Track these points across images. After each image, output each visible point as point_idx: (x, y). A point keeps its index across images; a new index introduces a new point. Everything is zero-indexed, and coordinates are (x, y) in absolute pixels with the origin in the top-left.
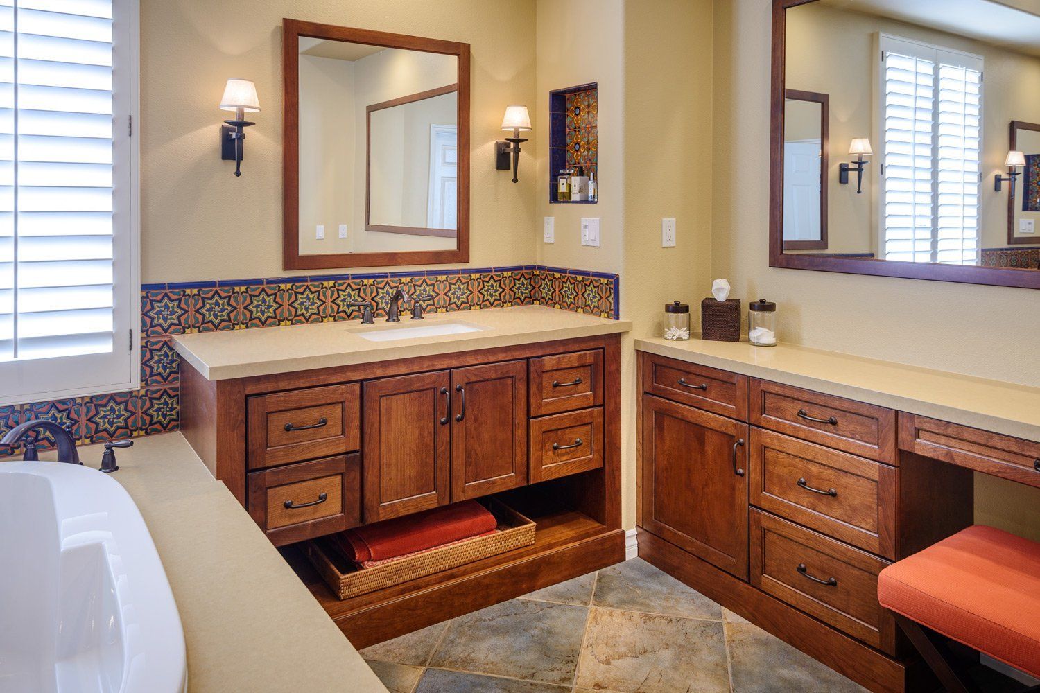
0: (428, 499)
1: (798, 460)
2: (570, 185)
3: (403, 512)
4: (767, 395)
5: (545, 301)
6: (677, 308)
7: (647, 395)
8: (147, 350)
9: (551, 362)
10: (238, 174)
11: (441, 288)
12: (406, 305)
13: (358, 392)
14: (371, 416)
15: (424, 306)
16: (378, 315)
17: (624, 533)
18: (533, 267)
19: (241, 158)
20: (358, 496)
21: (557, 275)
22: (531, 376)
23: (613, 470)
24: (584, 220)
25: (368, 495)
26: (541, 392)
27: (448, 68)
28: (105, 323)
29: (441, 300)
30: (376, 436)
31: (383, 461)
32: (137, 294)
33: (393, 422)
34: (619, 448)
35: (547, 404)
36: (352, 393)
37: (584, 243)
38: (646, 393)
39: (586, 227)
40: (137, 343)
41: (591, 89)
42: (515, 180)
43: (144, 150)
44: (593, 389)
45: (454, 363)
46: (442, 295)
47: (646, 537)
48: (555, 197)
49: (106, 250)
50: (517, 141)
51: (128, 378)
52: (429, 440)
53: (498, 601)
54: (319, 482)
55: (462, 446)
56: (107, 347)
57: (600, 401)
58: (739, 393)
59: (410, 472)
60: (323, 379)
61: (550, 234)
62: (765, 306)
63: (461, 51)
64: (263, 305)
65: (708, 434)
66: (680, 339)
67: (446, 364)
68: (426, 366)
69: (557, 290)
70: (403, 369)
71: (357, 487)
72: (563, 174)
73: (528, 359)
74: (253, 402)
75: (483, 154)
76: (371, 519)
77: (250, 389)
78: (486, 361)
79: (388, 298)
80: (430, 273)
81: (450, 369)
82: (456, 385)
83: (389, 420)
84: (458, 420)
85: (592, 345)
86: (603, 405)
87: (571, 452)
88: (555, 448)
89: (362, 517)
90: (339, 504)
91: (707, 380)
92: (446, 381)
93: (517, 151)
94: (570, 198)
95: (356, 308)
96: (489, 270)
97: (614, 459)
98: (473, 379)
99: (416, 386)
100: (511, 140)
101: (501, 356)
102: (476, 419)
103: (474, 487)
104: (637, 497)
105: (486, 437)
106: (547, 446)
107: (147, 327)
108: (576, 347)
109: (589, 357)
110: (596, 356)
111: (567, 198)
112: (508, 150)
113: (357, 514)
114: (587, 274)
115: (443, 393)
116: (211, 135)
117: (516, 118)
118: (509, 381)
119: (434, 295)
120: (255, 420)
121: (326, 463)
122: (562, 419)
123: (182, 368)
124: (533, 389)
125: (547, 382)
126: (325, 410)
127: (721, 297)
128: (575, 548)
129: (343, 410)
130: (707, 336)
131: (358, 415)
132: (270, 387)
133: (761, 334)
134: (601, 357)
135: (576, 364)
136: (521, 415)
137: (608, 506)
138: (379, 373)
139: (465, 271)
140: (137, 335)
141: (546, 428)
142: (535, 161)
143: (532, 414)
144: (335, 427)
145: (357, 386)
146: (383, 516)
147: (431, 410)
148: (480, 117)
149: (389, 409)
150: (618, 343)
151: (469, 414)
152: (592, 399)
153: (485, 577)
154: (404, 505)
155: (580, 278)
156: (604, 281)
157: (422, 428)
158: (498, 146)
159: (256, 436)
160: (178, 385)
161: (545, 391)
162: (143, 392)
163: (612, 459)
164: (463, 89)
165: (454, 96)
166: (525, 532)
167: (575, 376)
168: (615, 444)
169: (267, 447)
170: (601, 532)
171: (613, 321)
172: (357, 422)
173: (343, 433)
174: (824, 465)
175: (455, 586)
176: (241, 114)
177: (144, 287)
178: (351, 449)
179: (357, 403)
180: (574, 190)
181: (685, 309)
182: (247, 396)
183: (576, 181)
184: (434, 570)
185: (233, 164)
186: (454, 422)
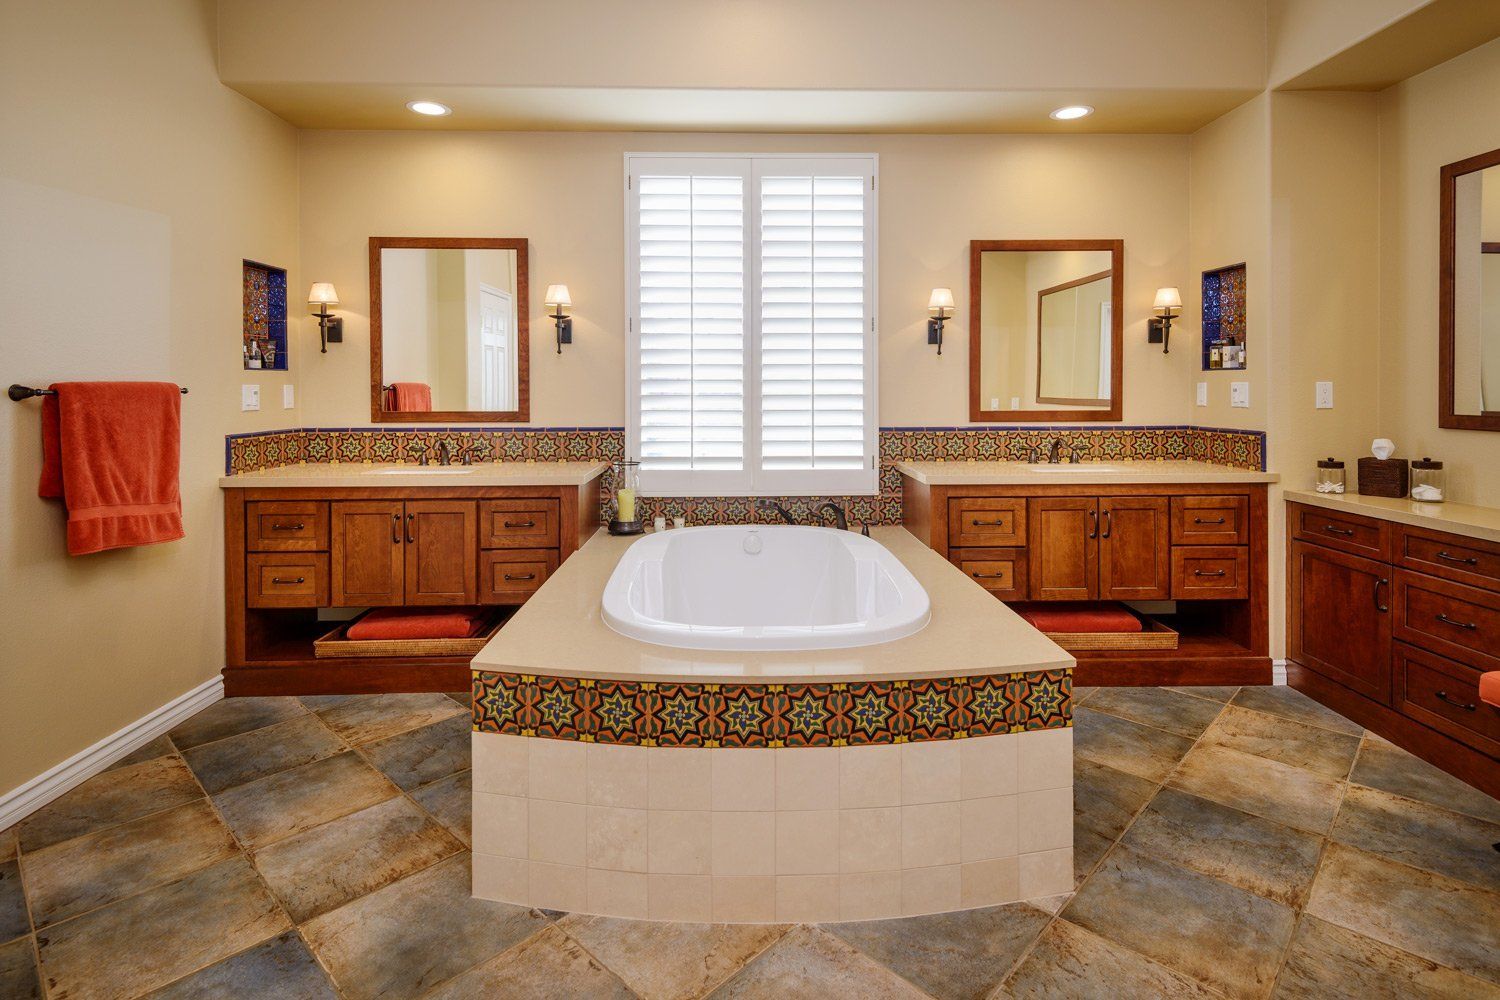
0: (1081, 593)
1: (1439, 597)
2: (1221, 354)
3: (1059, 598)
4: (1410, 539)
5: (1197, 457)
6: (1330, 464)
7: (1296, 540)
8: (883, 470)
9: (1192, 502)
10: (939, 353)
11: (1097, 441)
12: (1065, 453)
13: (1024, 505)
14: (1034, 524)
15: (1081, 455)
16: (1042, 459)
17: (1271, 660)
18: (1187, 428)
19: (941, 342)
20: (1025, 578)
21: (1209, 434)
22: (1173, 511)
23: (1259, 604)
24: (1234, 385)
25: (1033, 581)
26: (1182, 525)
27: (1104, 260)
28: (858, 451)
29: (1097, 450)
30: (1038, 539)
31: (1044, 558)
32: (877, 433)
33: (1051, 530)
34: (1267, 587)
35: (1187, 536)
36: (1020, 505)
37: (1199, 404)
38: (1295, 539)
39: (1235, 390)
40: (877, 466)
41: (1240, 269)
42: (1166, 351)
43: (880, 339)
44: (1238, 529)
45: (1101, 492)
46: (1097, 446)
47: (1295, 670)
48: (1207, 365)
49: (859, 405)
50: (1168, 318)
51: (872, 488)
52: (1081, 548)
53: (1142, 685)
54: (997, 563)
55: (1109, 557)
56: (859, 466)
57: (1245, 541)
58: (1382, 537)
59: (1065, 569)
60: (999, 492)
61: (1203, 397)
62: (1427, 464)
63: (1116, 247)
64: (955, 445)
65: (1354, 575)
66: (1332, 492)
67: (1095, 492)
68: (1078, 491)
69: (1209, 446)
70: (1058, 492)
71: (1025, 572)
72: (1215, 344)
73: (1170, 496)
74: (953, 502)
75: (1136, 330)
76: (1035, 598)
77: (951, 493)
78: (1130, 494)
79: (1050, 446)
80: (1086, 428)
81: (1098, 497)
82: (1102, 510)
83: (1048, 529)
84: (1105, 537)
85: (1236, 491)
86: (1248, 545)
87: (1214, 580)
88: (1198, 574)
89: (1028, 595)
90: (1011, 582)
91: (1353, 526)
92: (1095, 506)
93: (1168, 326)
94: (1222, 365)
95: (1024, 452)
96: (1142, 428)
97: (1261, 592)
98: (1118, 507)
99: (1070, 506)
100: (1162, 318)
101: (1144, 492)
102: (1121, 539)
103: (1119, 592)
104: (1287, 632)
105: (1130, 553)
106: (1189, 571)
107: (883, 456)
108: (1219, 492)
109: (1233, 502)
110: (1241, 502)
111: (1219, 365)
112: (1160, 326)
113: (1024, 591)
114: (1237, 432)
115: (1092, 514)
116: (922, 328)
117: (1168, 298)
118: (1152, 513)
119: (1090, 446)
120: (954, 515)
121: (1002, 552)
122: (1203, 550)
123: (906, 482)
124: (1174, 522)
125: (1189, 517)
126: (1001, 514)
127: (1382, 456)
128: (1217, 661)
129: (1013, 516)
130: (1363, 490)
131: (1024, 521)
132: (964, 493)
133: (1425, 491)
134: (1246, 504)
135: (1218, 506)
136: (1164, 541)
137: (1254, 634)
138: (1040, 493)
139: (1117, 428)
140: (877, 460)
141: (1189, 555)
142: (1187, 335)
143: (1174, 542)
144: (1007, 527)
145: (1024, 501)
146: (1044, 597)
147: (1082, 526)
148: (1132, 300)
149: (1048, 521)
150: (1266, 492)
151: (1114, 533)
152: (1236, 538)
153: (1129, 663)
154: (1060, 593)
155: (1229, 436)
156: (1252, 437)
157: (1074, 538)
158: (1151, 323)
159: (955, 525)
160: (900, 495)
161: (1186, 527)
162: (880, 498)
163: (1258, 593)
164: (1117, 274)
165: (1109, 280)
166: (1168, 639)
167: (1218, 516)
168: (1261, 581)
169: (962, 533)
170: (1244, 655)
171: (1259, 473)
172: (1024, 527)
173: (1014, 533)
174: (1464, 601)
175: (1103, 662)
176: (942, 309)
177: (881, 429)
178: (1020, 544)
179: (1024, 513)
180: (1225, 358)
181: (1341, 465)
182: (949, 498)
183: (1227, 350)
184: (1086, 648)
185: (936, 346)
186: (1102, 538)
